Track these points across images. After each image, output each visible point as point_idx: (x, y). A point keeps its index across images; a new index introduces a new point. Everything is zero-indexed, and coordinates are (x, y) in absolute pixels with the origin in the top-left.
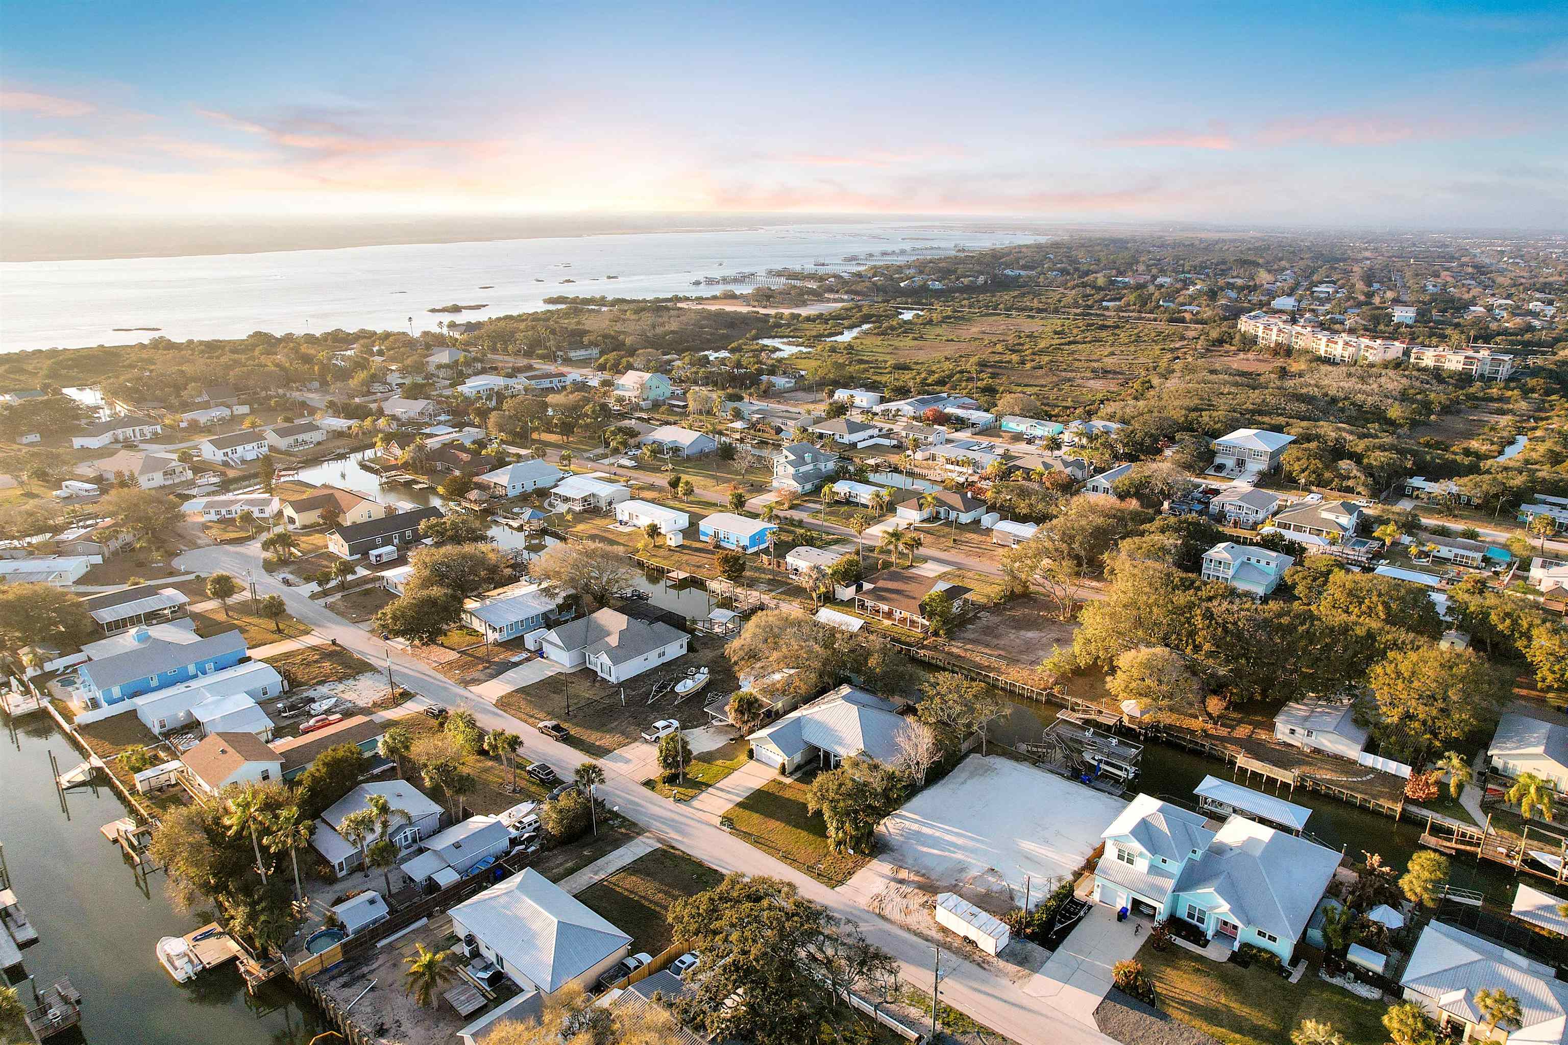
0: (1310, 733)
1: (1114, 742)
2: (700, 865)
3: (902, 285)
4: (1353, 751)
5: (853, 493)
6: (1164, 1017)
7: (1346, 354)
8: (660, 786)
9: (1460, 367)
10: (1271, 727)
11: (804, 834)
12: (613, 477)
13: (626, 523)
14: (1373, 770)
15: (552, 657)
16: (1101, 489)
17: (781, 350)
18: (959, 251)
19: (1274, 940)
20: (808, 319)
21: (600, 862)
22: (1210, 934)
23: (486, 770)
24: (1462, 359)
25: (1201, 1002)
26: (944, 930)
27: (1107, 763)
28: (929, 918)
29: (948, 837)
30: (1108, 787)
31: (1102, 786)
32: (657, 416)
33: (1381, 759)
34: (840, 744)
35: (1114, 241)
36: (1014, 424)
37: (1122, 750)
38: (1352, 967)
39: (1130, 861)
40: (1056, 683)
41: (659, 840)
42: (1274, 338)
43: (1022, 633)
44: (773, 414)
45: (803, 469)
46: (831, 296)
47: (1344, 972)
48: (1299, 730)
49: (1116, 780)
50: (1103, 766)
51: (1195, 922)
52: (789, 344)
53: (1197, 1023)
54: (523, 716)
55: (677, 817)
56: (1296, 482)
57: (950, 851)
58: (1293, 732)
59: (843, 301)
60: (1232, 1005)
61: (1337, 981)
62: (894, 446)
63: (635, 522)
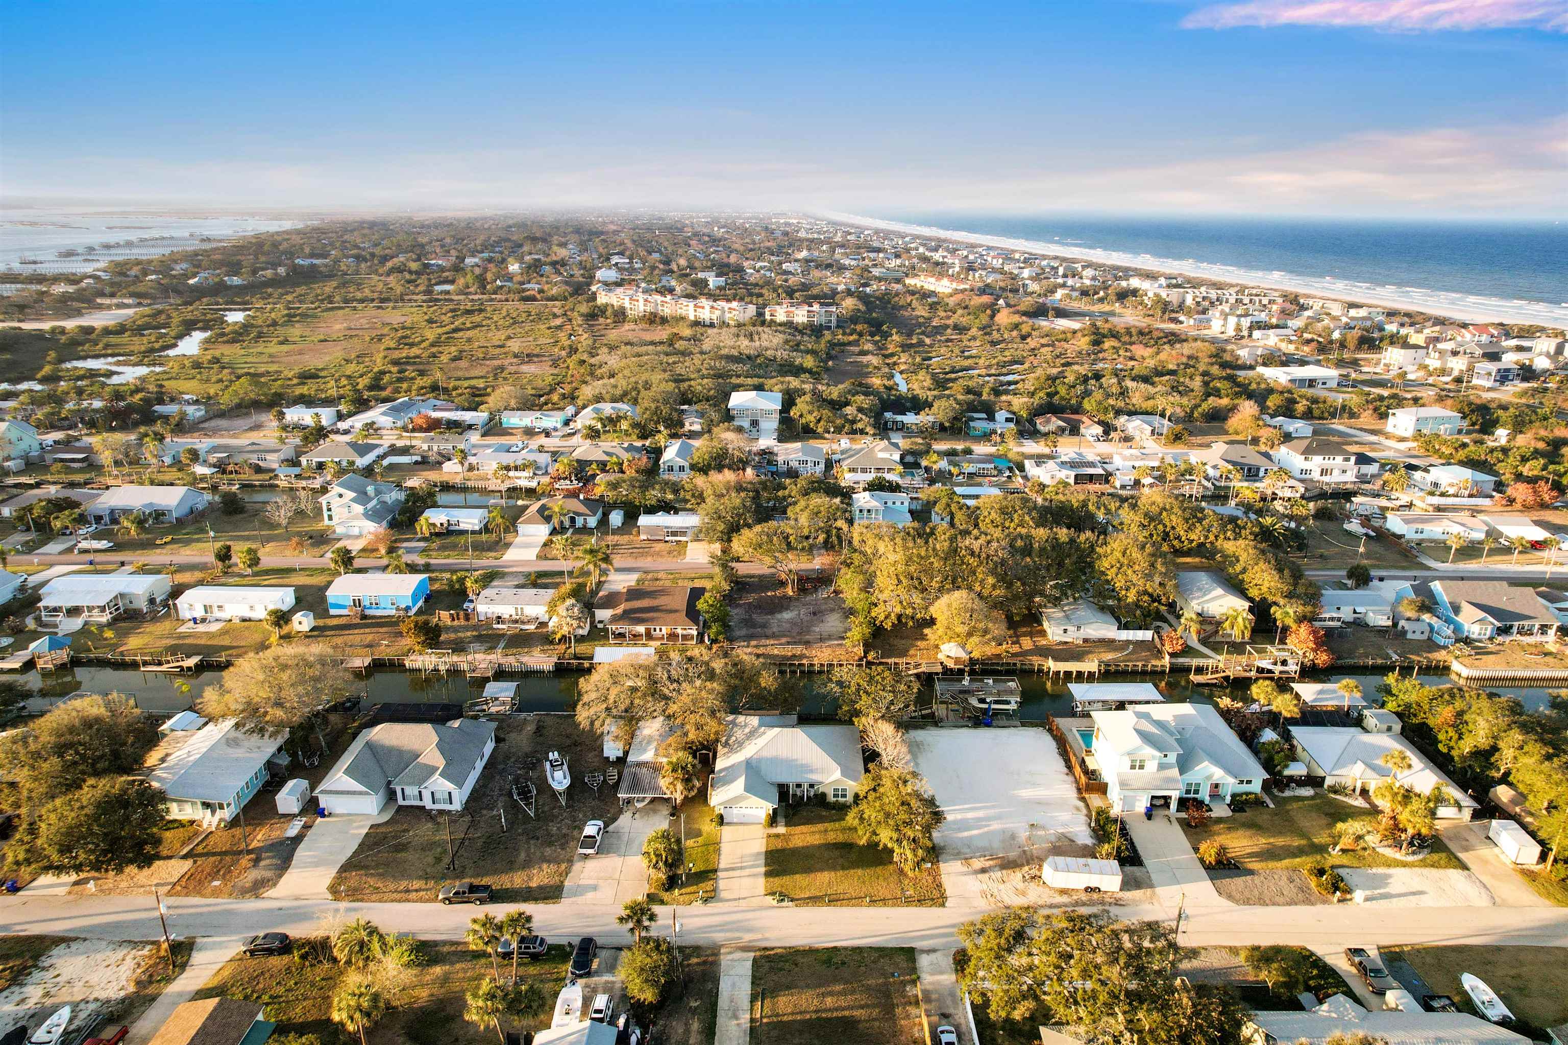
0: (1079, 628)
1: (991, 681)
2: (811, 952)
3: (191, 282)
4: (1109, 630)
5: (453, 520)
6: (1251, 872)
7: (714, 317)
8: (666, 896)
9: (805, 320)
10: (1043, 633)
11: (860, 872)
12: (91, 567)
13: (203, 620)
14: (1128, 642)
15: (338, 810)
16: (676, 468)
17: (118, 373)
18: (203, 240)
19: (1249, 782)
20: (107, 331)
21: (723, 1002)
22: (1207, 800)
23: (445, 979)
24: (806, 313)
25: (1256, 849)
26: (1063, 892)
27: (996, 702)
28: (1040, 889)
29: (970, 815)
30: (1004, 722)
31: (1001, 723)
32: (49, 478)
33: (1131, 632)
34: (812, 771)
35: (372, 225)
36: (515, 420)
37: (1001, 686)
38: (1291, 779)
39: (1141, 767)
40: (866, 652)
41: (745, 949)
42: (642, 308)
43: (779, 616)
44: (240, 450)
45: (370, 506)
46: (107, 301)
47: (1287, 785)
48: (1071, 629)
49: (1006, 714)
50: (994, 706)
51: (1192, 795)
52: (125, 363)
53: (1271, 864)
54: (398, 896)
55: (727, 918)
56: (814, 432)
57: (986, 826)
58: (1065, 631)
59: (128, 306)
60: (1272, 840)
61: (1287, 793)
62: (416, 463)
63: (217, 614)
